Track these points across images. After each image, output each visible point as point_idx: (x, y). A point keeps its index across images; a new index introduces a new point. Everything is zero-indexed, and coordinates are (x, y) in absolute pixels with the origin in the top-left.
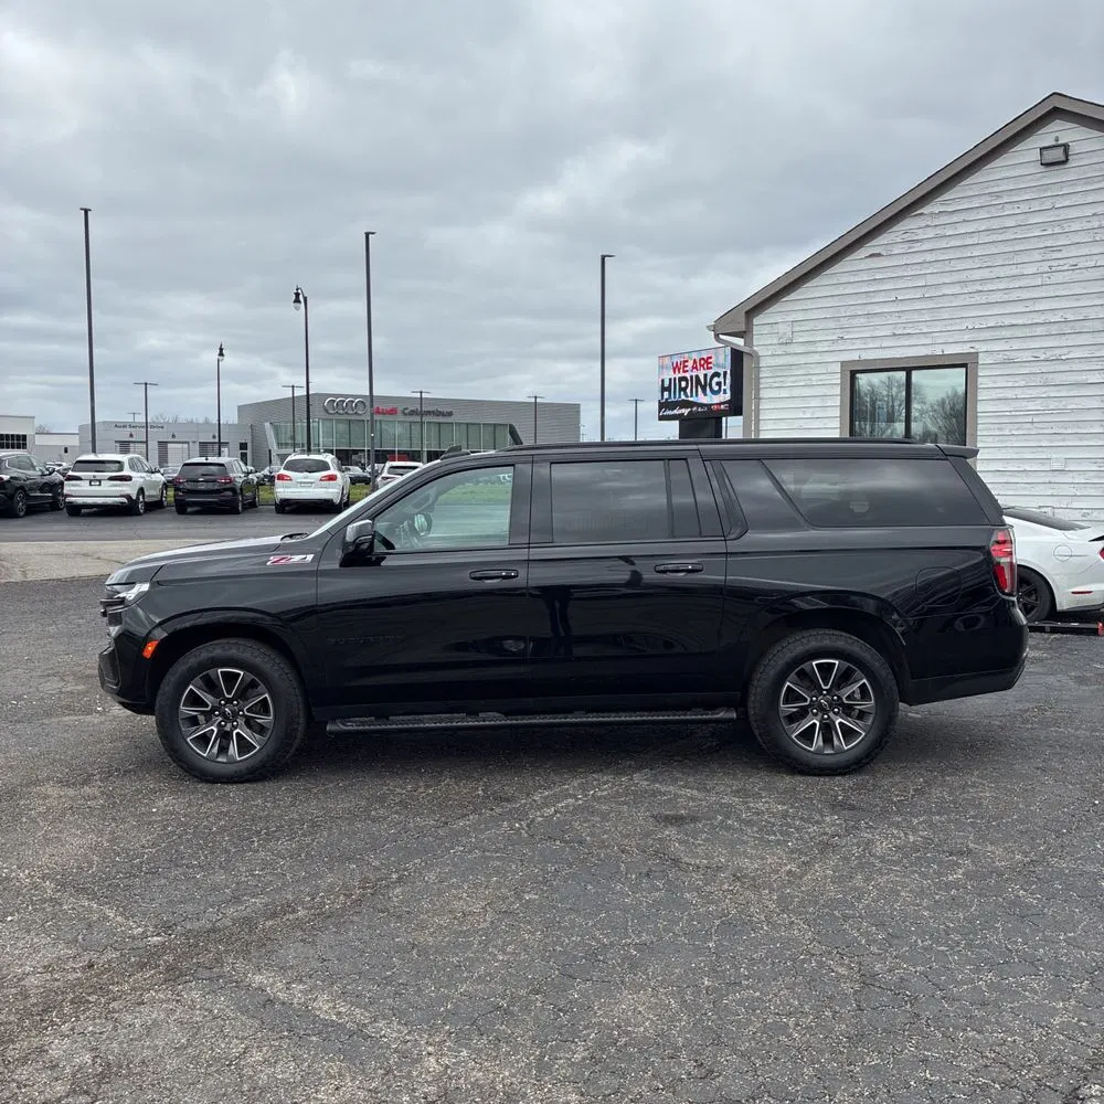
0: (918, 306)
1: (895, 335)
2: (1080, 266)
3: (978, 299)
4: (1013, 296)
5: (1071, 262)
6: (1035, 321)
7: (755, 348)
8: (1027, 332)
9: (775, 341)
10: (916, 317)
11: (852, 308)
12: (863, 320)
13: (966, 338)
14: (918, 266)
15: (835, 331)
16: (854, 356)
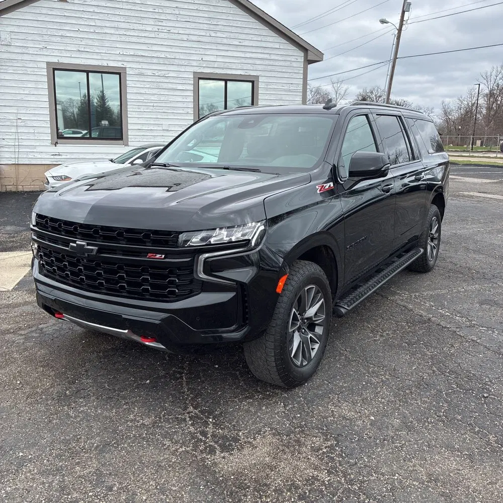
0: (91, 36)
1: (79, 51)
2: (171, 31)
3: (123, 38)
4: (142, 40)
5: (168, 29)
6: (153, 56)
8: (149, 60)
10: (90, 42)
12: (59, 39)
13: (120, 59)
14: (90, 14)
15: (41, 43)
16: (55, 60)
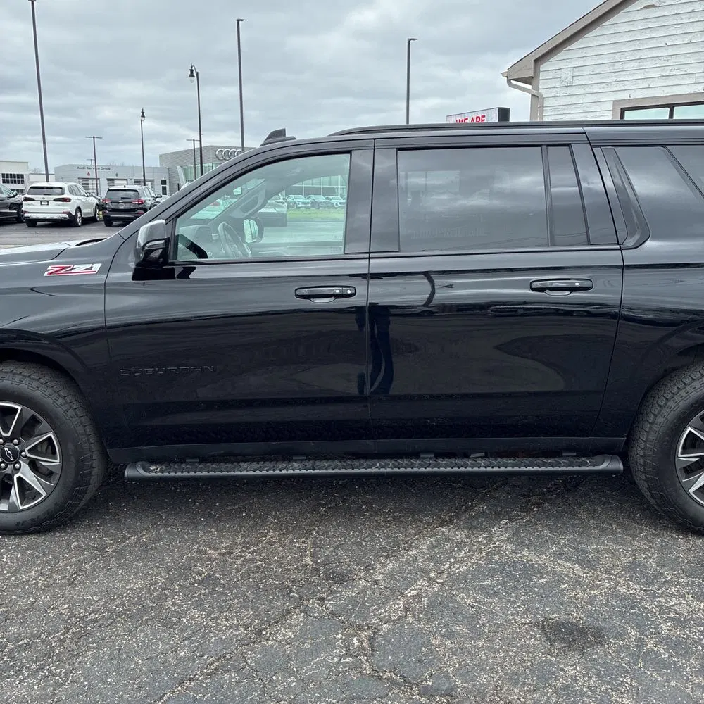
0: (684, 50)
1: (663, 76)
7: (540, 91)
9: (558, 85)
10: (682, 60)
11: (627, 54)
12: (635, 64)
14: (687, 16)
15: (610, 75)
16: (625, 96)
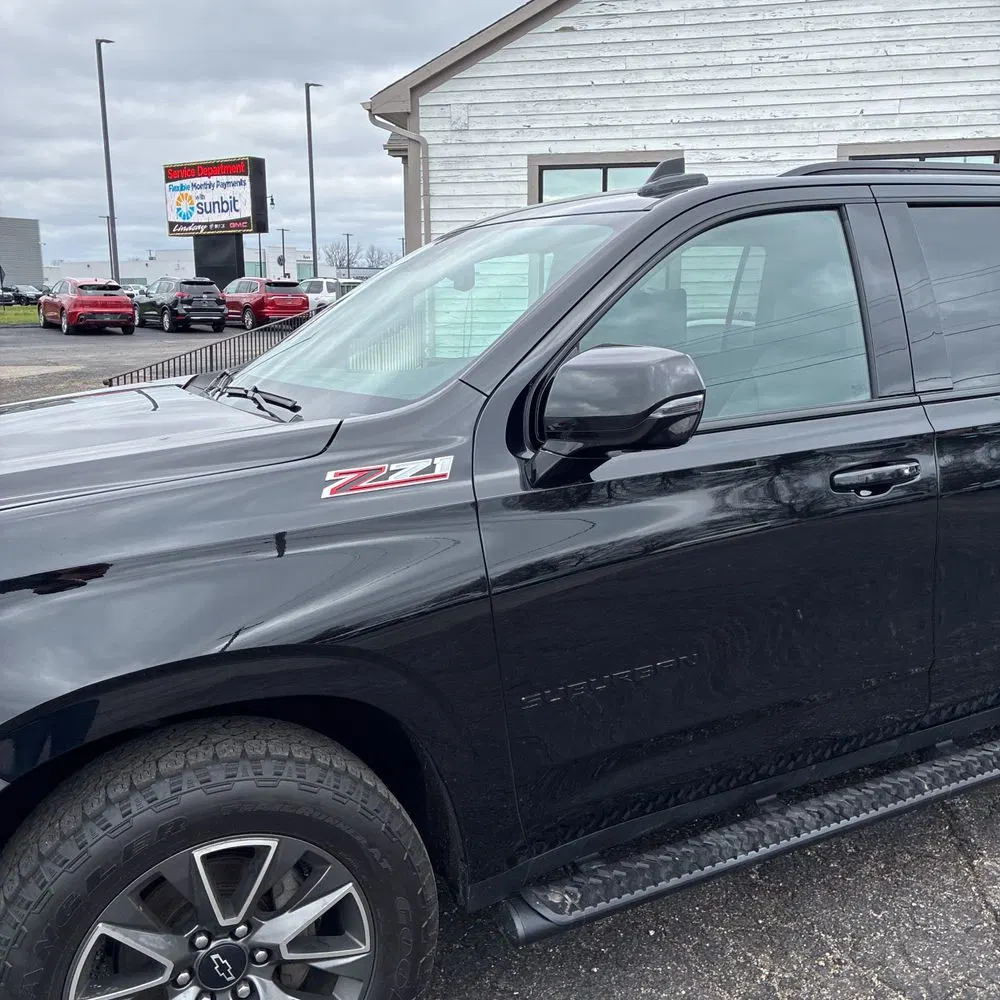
0: (616, 93)
1: (591, 126)
2: (791, 58)
3: (683, 89)
4: (721, 88)
5: (784, 53)
6: (743, 118)
7: (421, 134)
8: (734, 129)
9: (447, 127)
10: (613, 106)
11: (540, 91)
12: (553, 107)
13: (671, 132)
14: (617, 47)
15: (520, 118)
16: (543, 149)
